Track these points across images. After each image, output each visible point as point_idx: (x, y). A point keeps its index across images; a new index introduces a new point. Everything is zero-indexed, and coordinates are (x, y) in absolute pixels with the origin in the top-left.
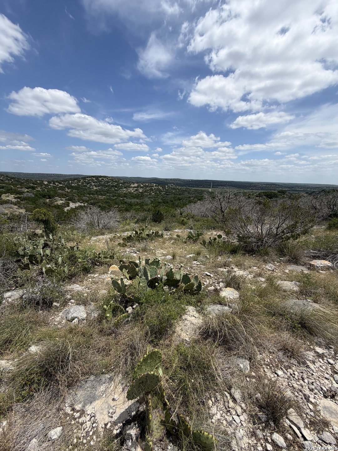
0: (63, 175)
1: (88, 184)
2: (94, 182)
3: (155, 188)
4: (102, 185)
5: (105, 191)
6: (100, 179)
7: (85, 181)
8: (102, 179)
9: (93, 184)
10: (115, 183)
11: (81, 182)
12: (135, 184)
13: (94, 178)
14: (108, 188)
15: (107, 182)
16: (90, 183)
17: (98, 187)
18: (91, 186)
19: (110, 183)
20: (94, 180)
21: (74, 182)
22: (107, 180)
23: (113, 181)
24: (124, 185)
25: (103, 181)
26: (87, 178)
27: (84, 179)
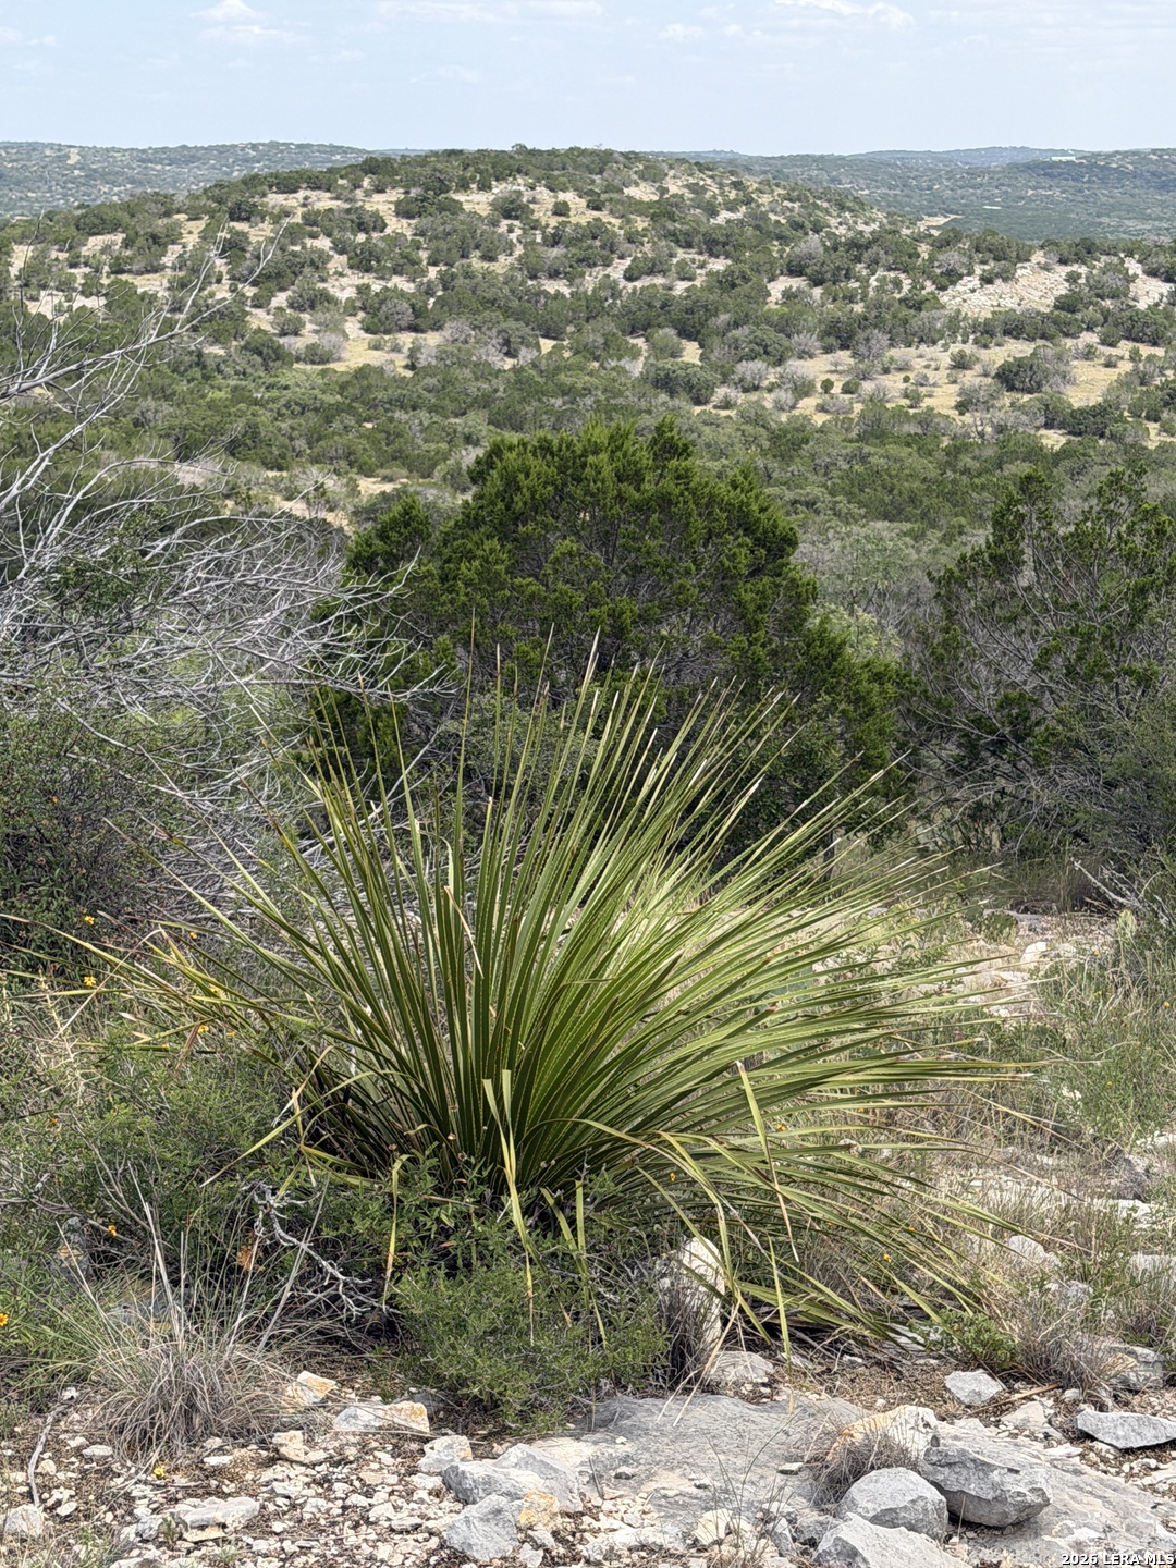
1: (272, 279)
2: (363, 261)
4: (480, 304)
5: (484, 402)
6: (476, 202)
7: (234, 248)
8: (511, 209)
9: (344, 287)
10: (693, 261)
11: (168, 259)
12: (1024, 271)
13: (382, 191)
14: (563, 347)
15: (566, 256)
16: (307, 270)
17: (415, 329)
18: (299, 319)
19: (617, 270)
20: (374, 229)
21: (73, 265)
22: (580, 214)
23: (673, 236)
24: (827, 293)
25: (511, 230)
26: (275, 199)
27: (239, 204)
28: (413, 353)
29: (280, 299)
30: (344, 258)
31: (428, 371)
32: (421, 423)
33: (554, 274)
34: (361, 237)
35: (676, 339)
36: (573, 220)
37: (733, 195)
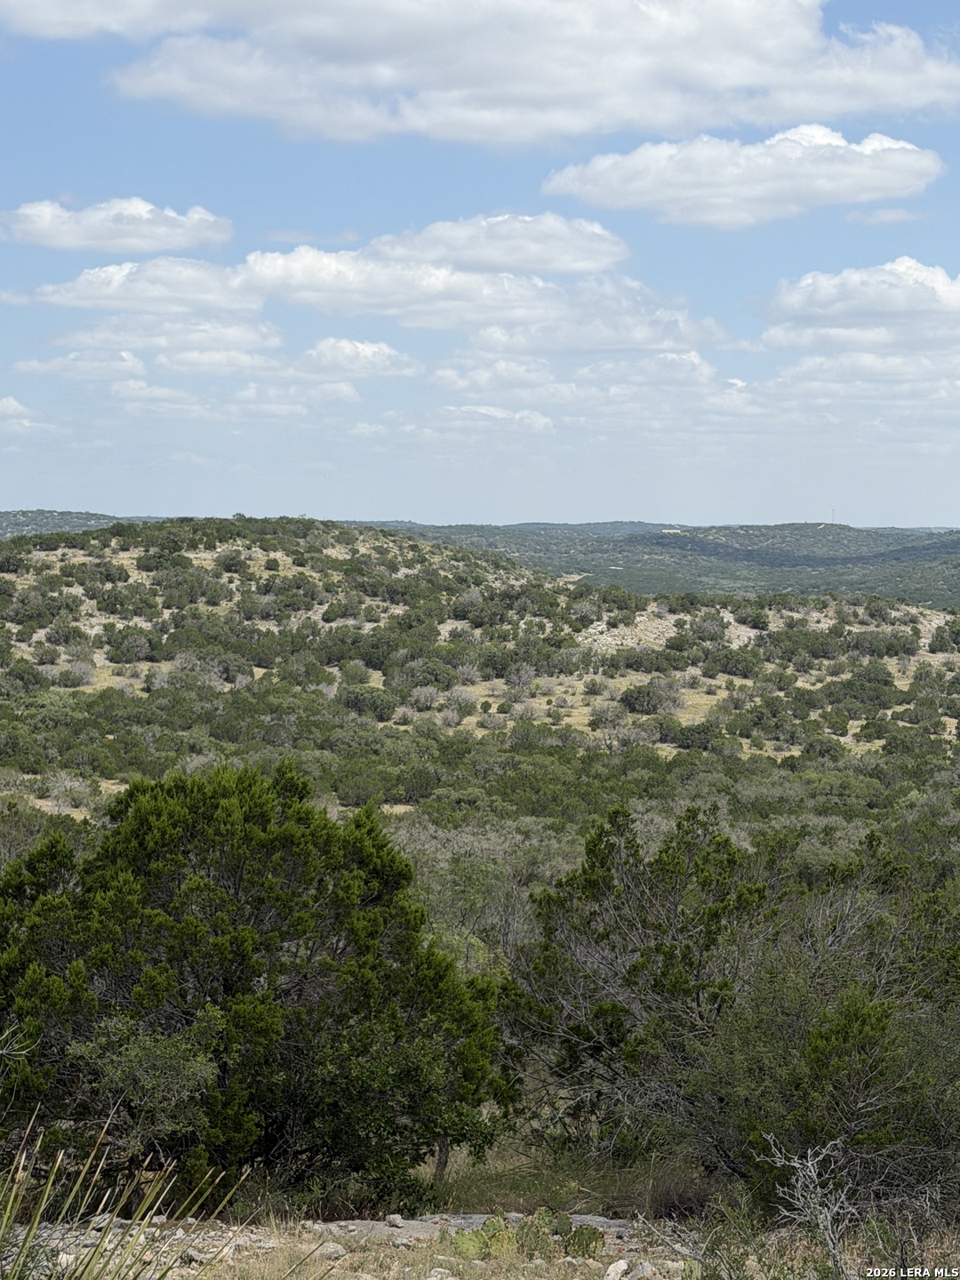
2: (110, 605)
3: (922, 675)
4: (205, 639)
5: (207, 718)
6: (203, 559)
7: (3, 594)
8: (231, 564)
10: (378, 607)
12: (642, 618)
13: (127, 550)
14: (272, 675)
15: (275, 602)
16: (63, 612)
17: (151, 659)
18: (55, 651)
19: (317, 613)
20: (119, 579)
22: (287, 569)
23: (362, 587)
24: (485, 633)
25: (231, 581)
26: (39, 556)
27: (8, 559)
28: (149, 678)
29: (40, 635)
30: (94, 602)
31: (161, 693)
32: (154, 736)
33: (265, 616)
34: (109, 586)
35: (364, 668)
36: (282, 574)
37: (410, 555)
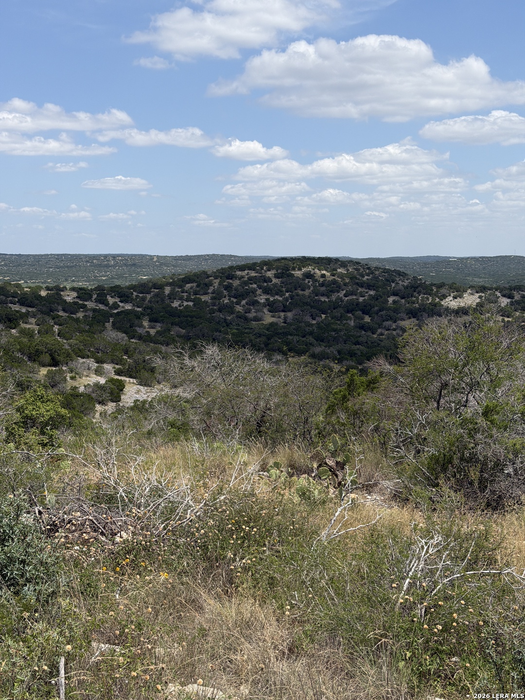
0: (152, 257)
1: (240, 296)
2: (266, 291)
4: (302, 304)
5: (311, 333)
6: (298, 273)
8: (308, 276)
10: (364, 291)
11: (210, 291)
12: (466, 295)
13: (270, 271)
14: (328, 317)
15: (326, 290)
16: (251, 294)
17: (283, 311)
18: (250, 308)
19: (342, 294)
20: (269, 282)
21: (183, 292)
22: (329, 277)
23: (357, 284)
24: (406, 301)
25: (309, 282)
26: (239, 273)
27: (229, 274)
28: (285, 318)
29: (244, 302)
30: (261, 290)
31: (290, 324)
32: (296, 340)
33: (323, 295)
34: (265, 284)
35: (362, 315)
36: (328, 279)
37: (367, 271)
